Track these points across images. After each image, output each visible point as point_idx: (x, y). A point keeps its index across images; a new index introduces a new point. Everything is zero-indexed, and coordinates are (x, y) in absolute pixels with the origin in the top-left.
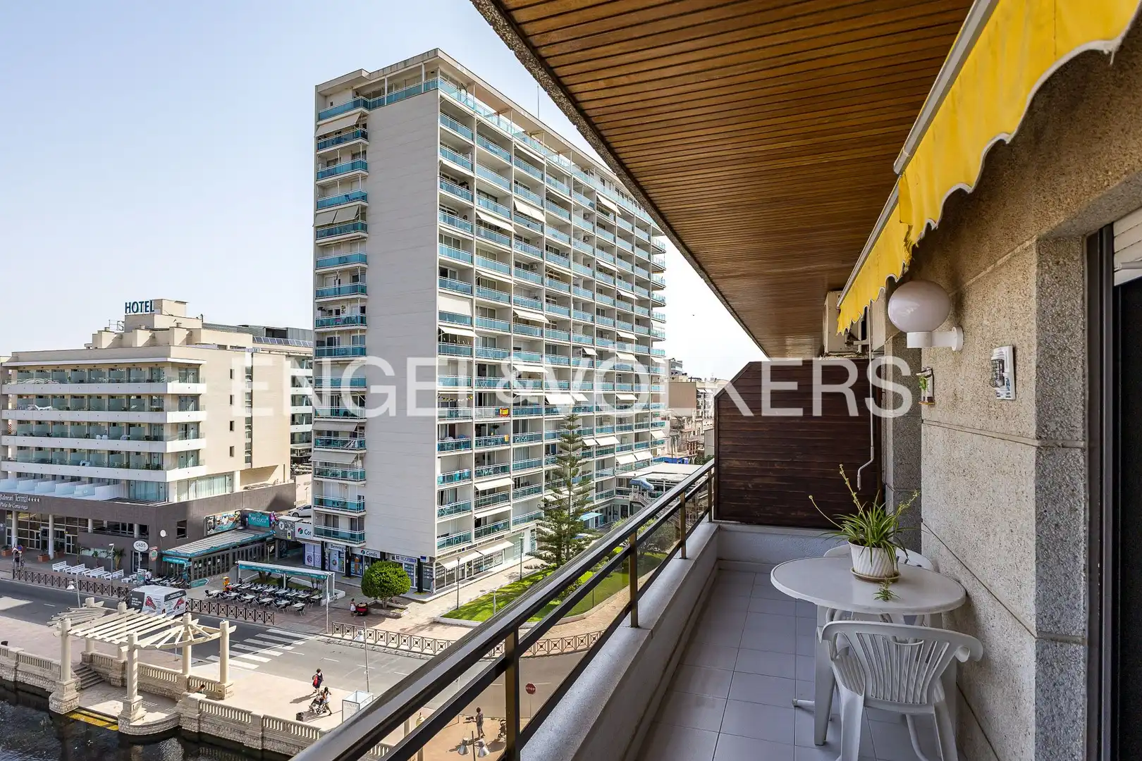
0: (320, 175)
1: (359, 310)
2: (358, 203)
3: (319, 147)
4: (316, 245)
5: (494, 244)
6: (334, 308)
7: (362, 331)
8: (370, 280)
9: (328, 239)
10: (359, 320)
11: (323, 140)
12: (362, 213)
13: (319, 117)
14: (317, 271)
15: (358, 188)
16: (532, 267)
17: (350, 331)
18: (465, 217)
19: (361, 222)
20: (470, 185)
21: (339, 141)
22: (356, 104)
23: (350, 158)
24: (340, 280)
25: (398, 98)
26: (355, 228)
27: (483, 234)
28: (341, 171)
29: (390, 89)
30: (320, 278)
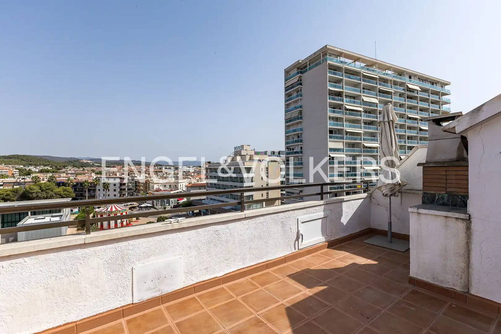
0: (286, 101)
1: (300, 148)
2: (299, 109)
3: (286, 91)
4: (285, 126)
5: (354, 117)
6: (292, 148)
7: (301, 156)
8: (304, 137)
9: (289, 123)
10: (300, 152)
11: (287, 88)
12: (301, 112)
13: (286, 80)
14: (286, 135)
15: (299, 104)
16: (372, 123)
17: (297, 156)
18: (340, 109)
19: (300, 116)
20: (342, 95)
21: (292, 88)
22: (298, 73)
23: (296, 93)
24: (293, 138)
25: (313, 67)
26: (298, 119)
27: (348, 114)
28: (294, 98)
29: (309, 65)
30: (287, 137)
